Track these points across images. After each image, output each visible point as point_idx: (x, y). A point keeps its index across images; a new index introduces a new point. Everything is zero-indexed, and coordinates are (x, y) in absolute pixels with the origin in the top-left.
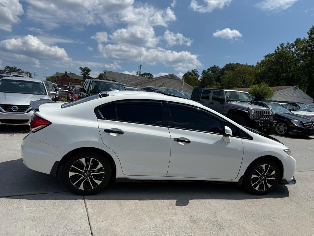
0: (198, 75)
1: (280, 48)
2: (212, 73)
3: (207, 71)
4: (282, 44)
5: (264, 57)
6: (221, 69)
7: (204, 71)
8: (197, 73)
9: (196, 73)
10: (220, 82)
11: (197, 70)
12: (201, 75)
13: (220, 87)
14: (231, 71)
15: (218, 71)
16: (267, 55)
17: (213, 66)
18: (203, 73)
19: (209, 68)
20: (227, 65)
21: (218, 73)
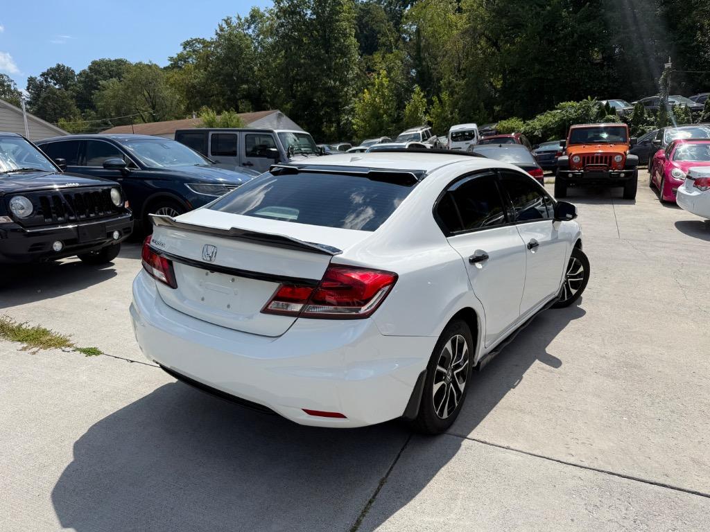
0: (15, 90)
1: (225, 26)
2: (55, 84)
3: (39, 78)
4: (228, 19)
5: (182, 47)
6: (80, 75)
7: (31, 81)
8: (12, 84)
9: (9, 86)
10: (93, 107)
11: (11, 78)
12: (26, 93)
13: (98, 121)
14: (114, 79)
15: (73, 78)
16: (187, 41)
17: (54, 66)
18: (29, 84)
19: (45, 71)
20: (94, 63)
21: (75, 85)
